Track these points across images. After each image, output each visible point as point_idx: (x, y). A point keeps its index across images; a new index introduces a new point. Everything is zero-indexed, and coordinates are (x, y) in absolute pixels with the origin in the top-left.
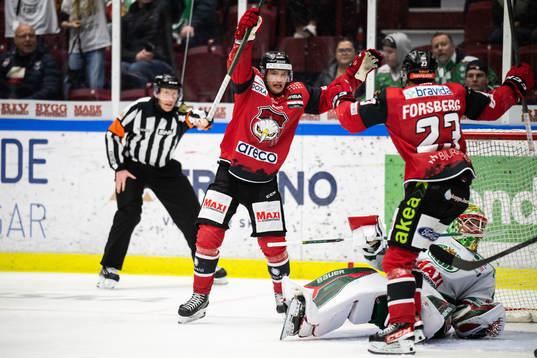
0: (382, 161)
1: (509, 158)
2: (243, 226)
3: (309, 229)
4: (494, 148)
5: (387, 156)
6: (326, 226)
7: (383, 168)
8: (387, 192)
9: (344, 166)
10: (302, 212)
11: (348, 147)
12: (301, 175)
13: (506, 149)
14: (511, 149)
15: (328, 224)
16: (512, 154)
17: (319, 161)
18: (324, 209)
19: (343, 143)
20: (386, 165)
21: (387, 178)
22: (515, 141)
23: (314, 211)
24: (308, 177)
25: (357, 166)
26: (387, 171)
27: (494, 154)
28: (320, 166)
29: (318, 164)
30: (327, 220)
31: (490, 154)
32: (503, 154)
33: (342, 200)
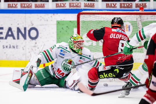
0: (55, 23)
1: (102, 21)
2: (4, 48)
3: (29, 49)
4: (96, 18)
5: (57, 21)
6: (35, 48)
7: (56, 26)
8: (57, 34)
9: (41, 25)
10: (26, 42)
11: (43, 18)
12: (25, 29)
13: (101, 18)
14: (102, 18)
15: (36, 47)
16: (103, 20)
17: (32, 23)
18: (34, 41)
19: (41, 17)
20: (57, 24)
21: (57, 29)
22: (104, 15)
23: (30, 42)
24: (28, 29)
25: (46, 25)
26: (57, 27)
27: (96, 20)
28: (32, 25)
29: (31, 24)
30: (35, 45)
31: (95, 20)
32: (100, 20)
33: (41, 38)
